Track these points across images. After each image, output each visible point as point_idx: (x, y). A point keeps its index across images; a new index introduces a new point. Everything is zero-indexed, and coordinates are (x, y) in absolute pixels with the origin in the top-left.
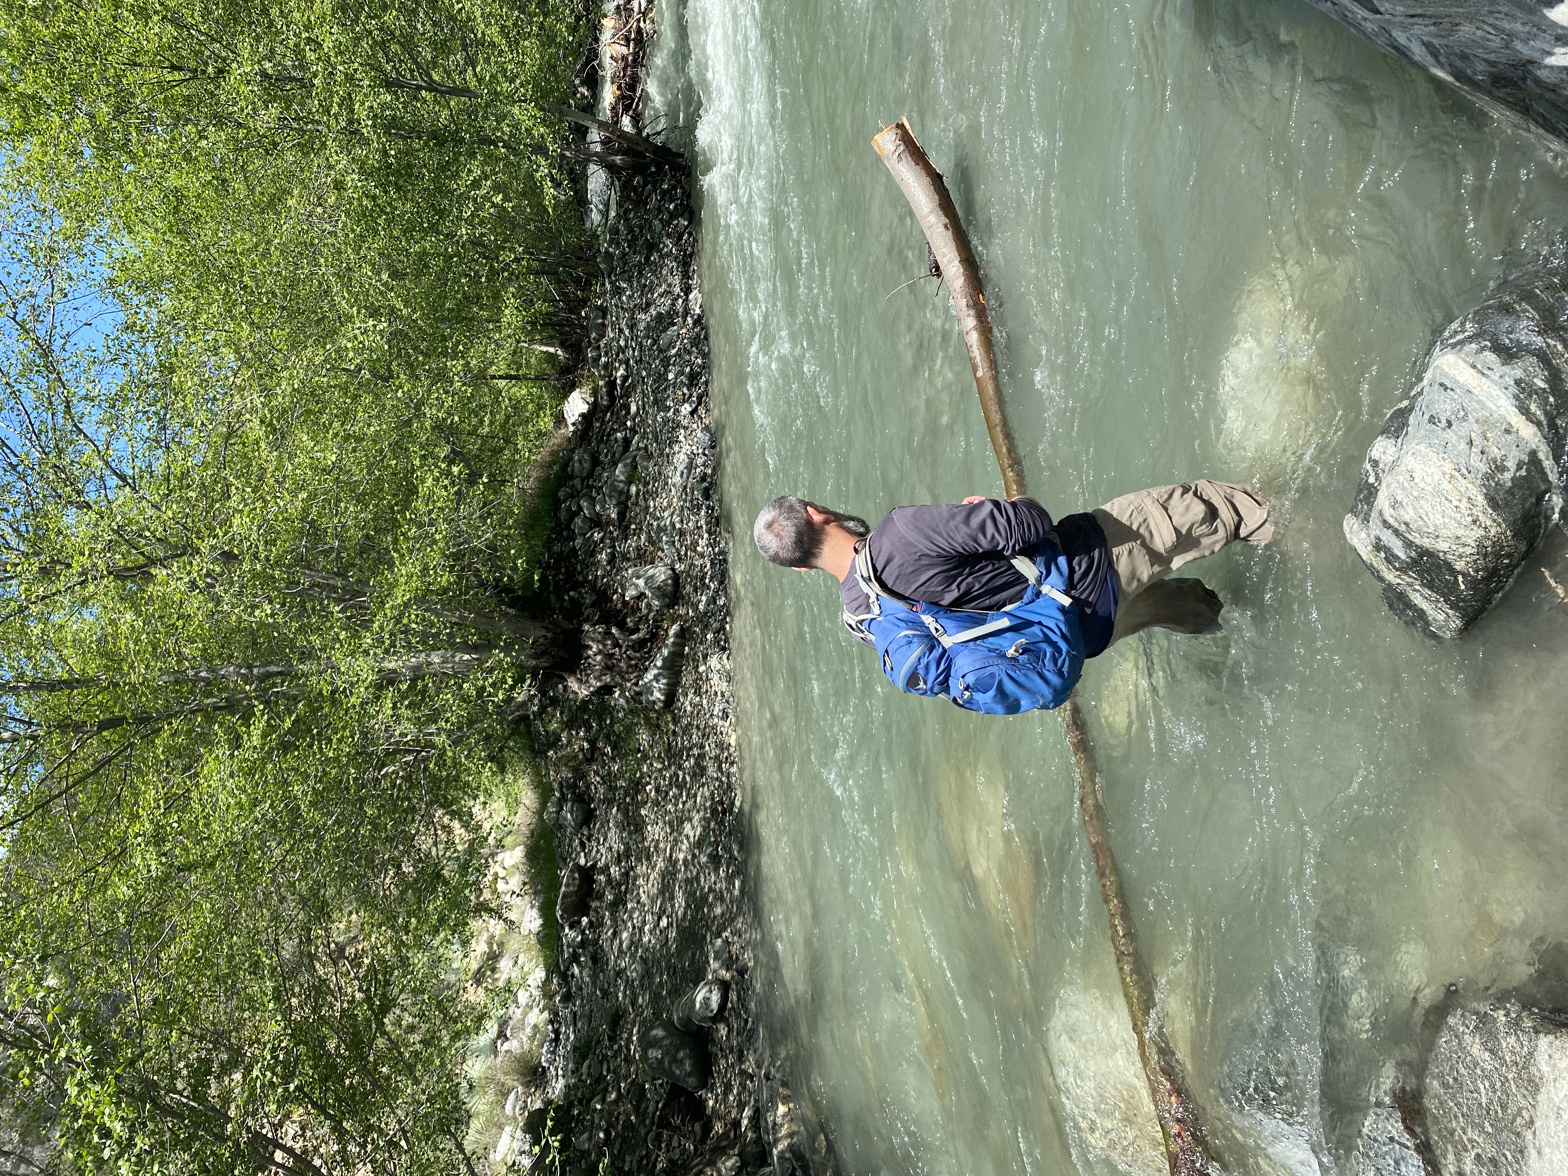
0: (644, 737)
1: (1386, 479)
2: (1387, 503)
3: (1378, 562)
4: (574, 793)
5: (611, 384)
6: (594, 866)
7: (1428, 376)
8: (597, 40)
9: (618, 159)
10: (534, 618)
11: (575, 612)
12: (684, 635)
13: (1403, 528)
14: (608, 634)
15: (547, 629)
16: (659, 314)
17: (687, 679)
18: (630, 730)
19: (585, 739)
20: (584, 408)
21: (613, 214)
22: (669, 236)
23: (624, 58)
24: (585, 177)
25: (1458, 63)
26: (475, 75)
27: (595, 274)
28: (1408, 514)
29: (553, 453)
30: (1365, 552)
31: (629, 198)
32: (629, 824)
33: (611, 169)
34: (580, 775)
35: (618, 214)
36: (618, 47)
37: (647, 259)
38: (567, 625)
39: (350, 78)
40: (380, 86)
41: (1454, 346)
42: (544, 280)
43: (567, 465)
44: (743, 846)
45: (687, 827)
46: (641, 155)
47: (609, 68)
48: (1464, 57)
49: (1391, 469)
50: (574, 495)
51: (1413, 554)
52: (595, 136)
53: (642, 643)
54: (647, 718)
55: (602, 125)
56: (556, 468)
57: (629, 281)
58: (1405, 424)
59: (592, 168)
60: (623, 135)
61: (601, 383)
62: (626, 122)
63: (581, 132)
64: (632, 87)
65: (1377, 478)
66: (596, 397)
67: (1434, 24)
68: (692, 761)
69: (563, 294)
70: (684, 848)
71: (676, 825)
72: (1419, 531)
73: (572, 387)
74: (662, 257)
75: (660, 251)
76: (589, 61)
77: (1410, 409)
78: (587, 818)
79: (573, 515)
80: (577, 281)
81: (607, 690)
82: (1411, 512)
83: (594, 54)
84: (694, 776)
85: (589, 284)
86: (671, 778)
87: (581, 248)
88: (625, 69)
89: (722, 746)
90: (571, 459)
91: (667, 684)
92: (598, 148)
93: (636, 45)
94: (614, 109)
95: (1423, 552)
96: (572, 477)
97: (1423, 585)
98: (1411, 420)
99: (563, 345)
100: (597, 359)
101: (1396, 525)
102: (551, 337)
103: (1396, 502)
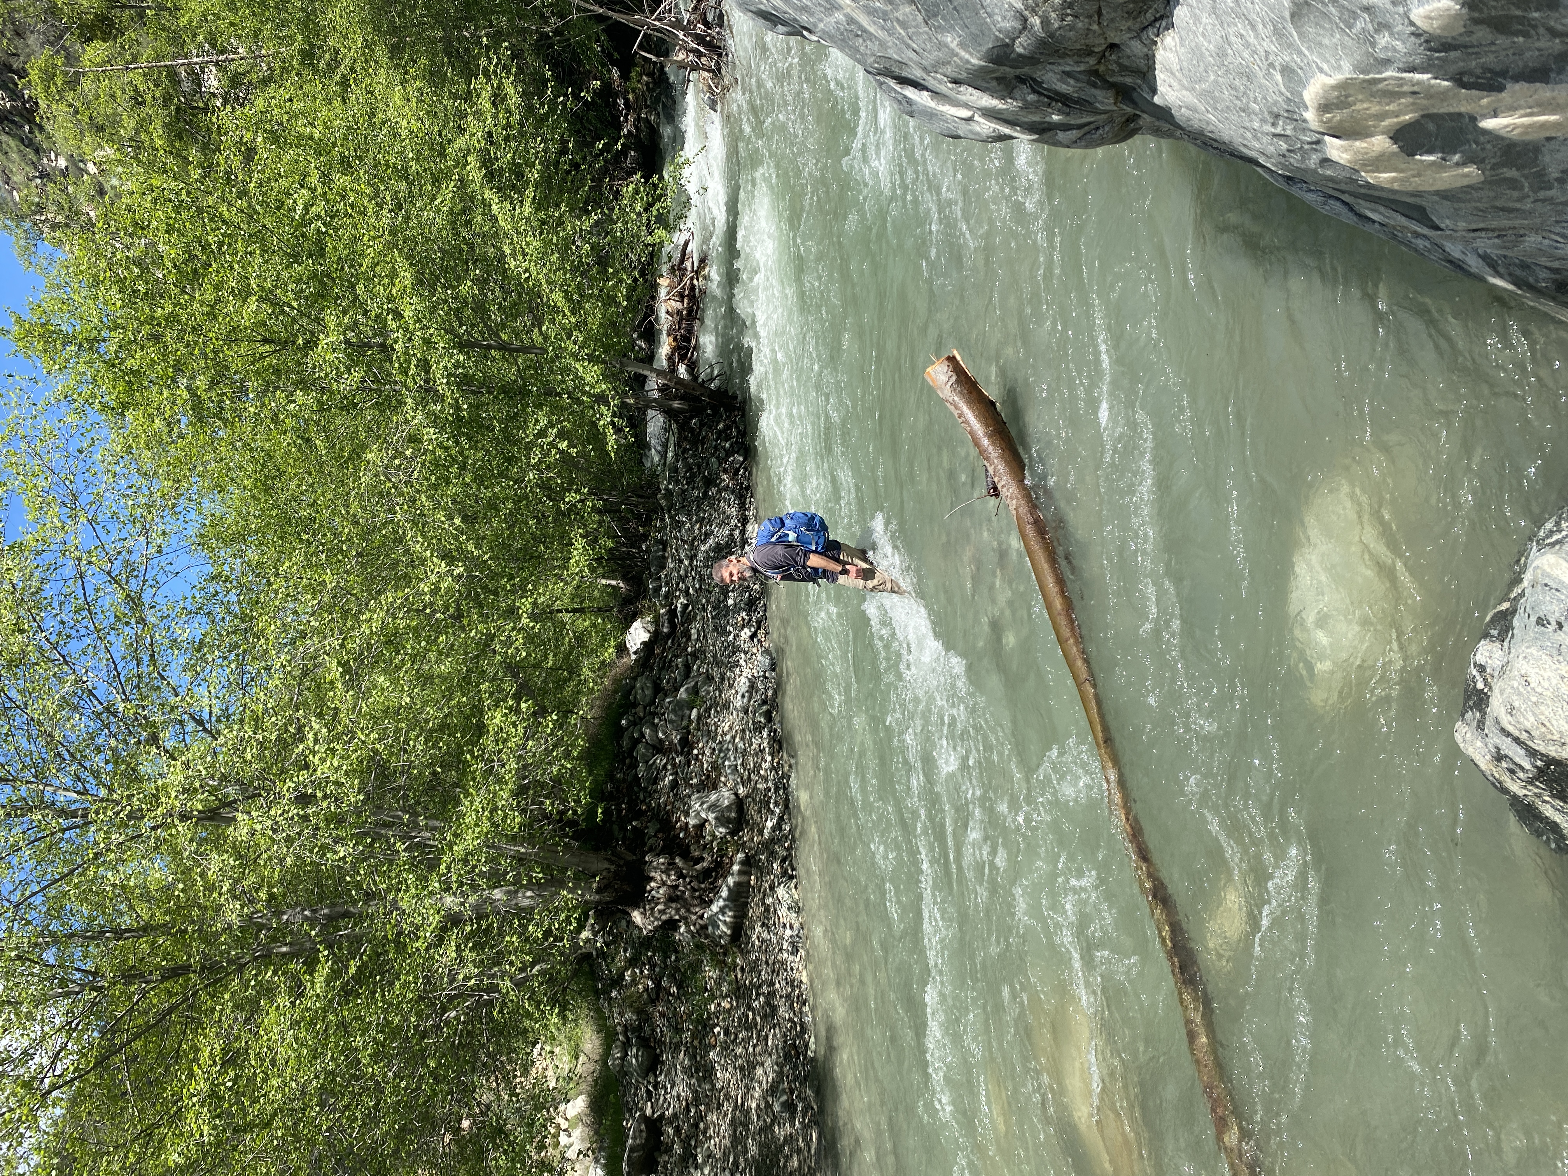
0: (711, 973)
1: (1497, 686)
2: (1503, 710)
3: (1499, 773)
4: (638, 1037)
5: (672, 613)
6: (662, 1116)
7: (1527, 577)
8: (653, 298)
9: (676, 404)
10: (596, 849)
11: (638, 841)
12: (749, 863)
13: (1524, 736)
14: (671, 864)
15: (611, 862)
16: (718, 544)
17: (755, 911)
18: (696, 967)
19: (649, 977)
20: (646, 637)
21: (670, 455)
22: (725, 471)
23: (679, 312)
24: (644, 422)
25: (1518, 272)
26: (541, 333)
27: (655, 510)
28: (1529, 722)
29: (616, 681)
30: (1484, 762)
31: (686, 438)
32: (697, 1071)
33: (669, 413)
34: (644, 1016)
35: (676, 454)
36: (673, 303)
37: (705, 493)
38: (631, 857)
39: (427, 342)
40: (454, 348)
41: (1553, 545)
42: (607, 518)
43: (629, 693)
44: (819, 1092)
45: (759, 1071)
46: (697, 399)
47: (664, 321)
48: (1524, 266)
49: (1501, 675)
50: (636, 723)
51: (1539, 763)
52: (653, 384)
53: (706, 874)
54: (714, 954)
55: (660, 373)
56: (618, 696)
57: (689, 515)
58: (1509, 627)
59: (651, 413)
60: (680, 381)
61: (662, 611)
62: (682, 370)
63: (641, 380)
64: (687, 339)
65: (1486, 683)
66: (657, 625)
67: (1498, 237)
68: (762, 999)
69: (624, 530)
70: (756, 1095)
71: (747, 1070)
72: (1543, 738)
73: (633, 618)
74: (719, 492)
75: (718, 485)
76: (646, 316)
77: (1513, 612)
78: (652, 1065)
79: (636, 742)
80: (639, 516)
81: (671, 925)
82: (1532, 719)
83: (651, 310)
84: (765, 1017)
85: (649, 520)
86: (739, 1018)
87: (642, 487)
88: (680, 323)
89: (792, 983)
90: (633, 687)
91: (734, 917)
92: (656, 395)
93: (690, 300)
94: (670, 359)
95: (1550, 761)
96: (635, 705)
97: (1552, 796)
98: (1516, 623)
99: (624, 578)
100: (658, 589)
101: (1516, 733)
102: (613, 571)
103: (1513, 708)
